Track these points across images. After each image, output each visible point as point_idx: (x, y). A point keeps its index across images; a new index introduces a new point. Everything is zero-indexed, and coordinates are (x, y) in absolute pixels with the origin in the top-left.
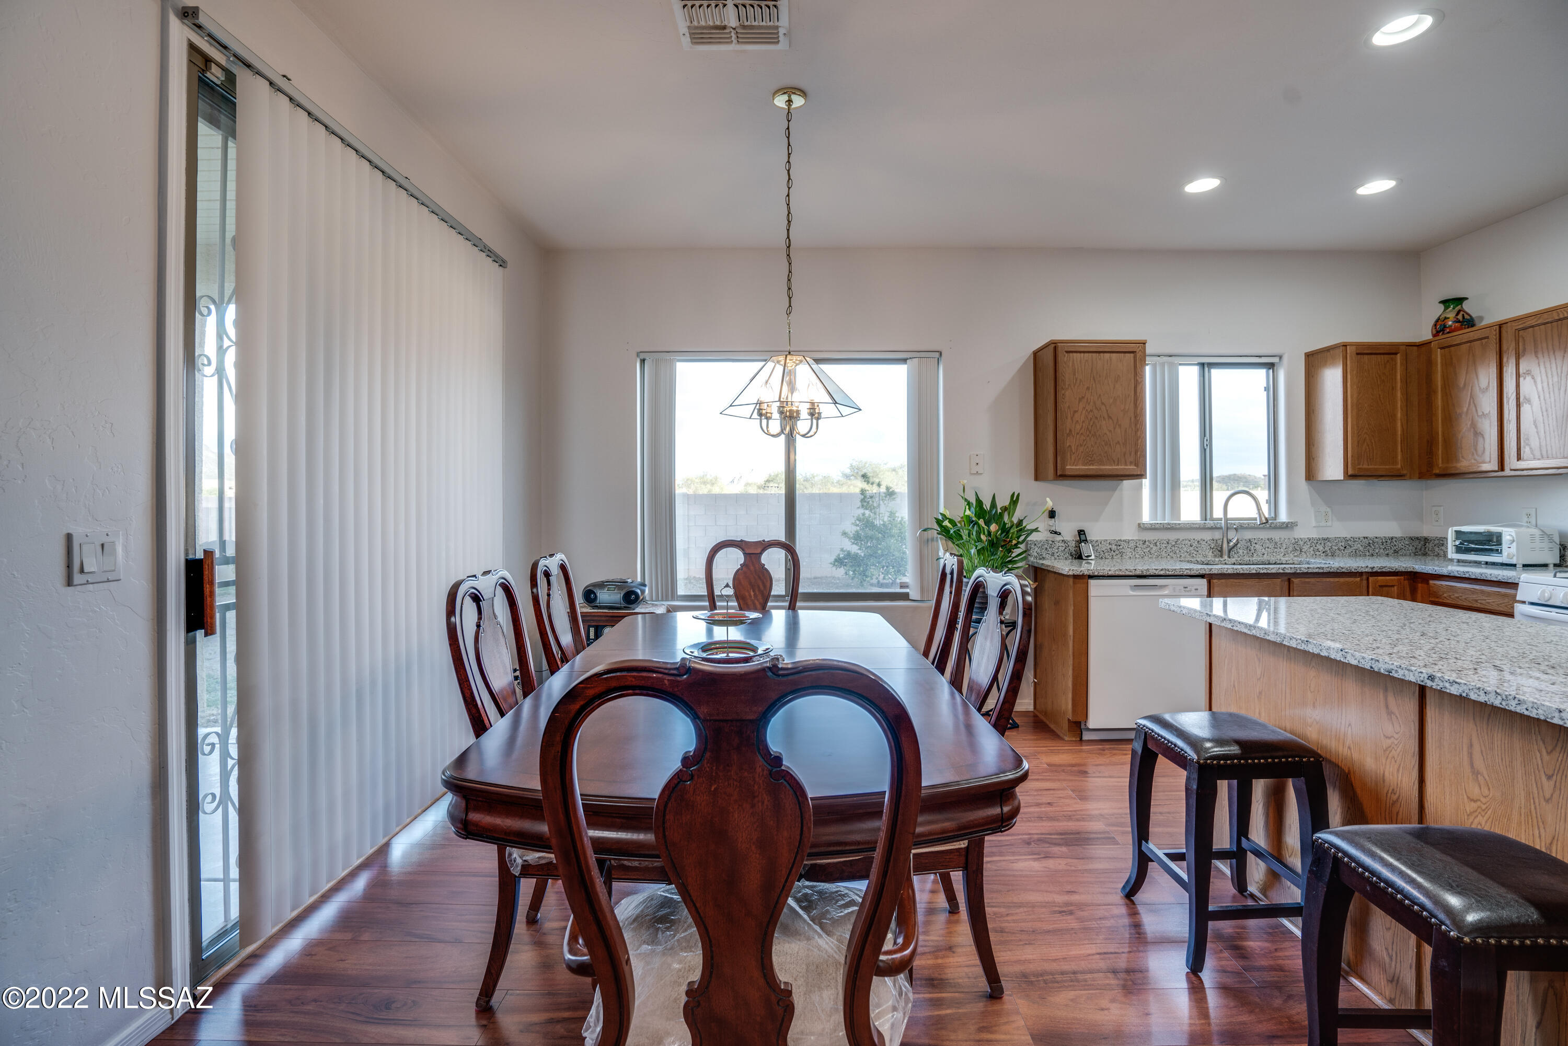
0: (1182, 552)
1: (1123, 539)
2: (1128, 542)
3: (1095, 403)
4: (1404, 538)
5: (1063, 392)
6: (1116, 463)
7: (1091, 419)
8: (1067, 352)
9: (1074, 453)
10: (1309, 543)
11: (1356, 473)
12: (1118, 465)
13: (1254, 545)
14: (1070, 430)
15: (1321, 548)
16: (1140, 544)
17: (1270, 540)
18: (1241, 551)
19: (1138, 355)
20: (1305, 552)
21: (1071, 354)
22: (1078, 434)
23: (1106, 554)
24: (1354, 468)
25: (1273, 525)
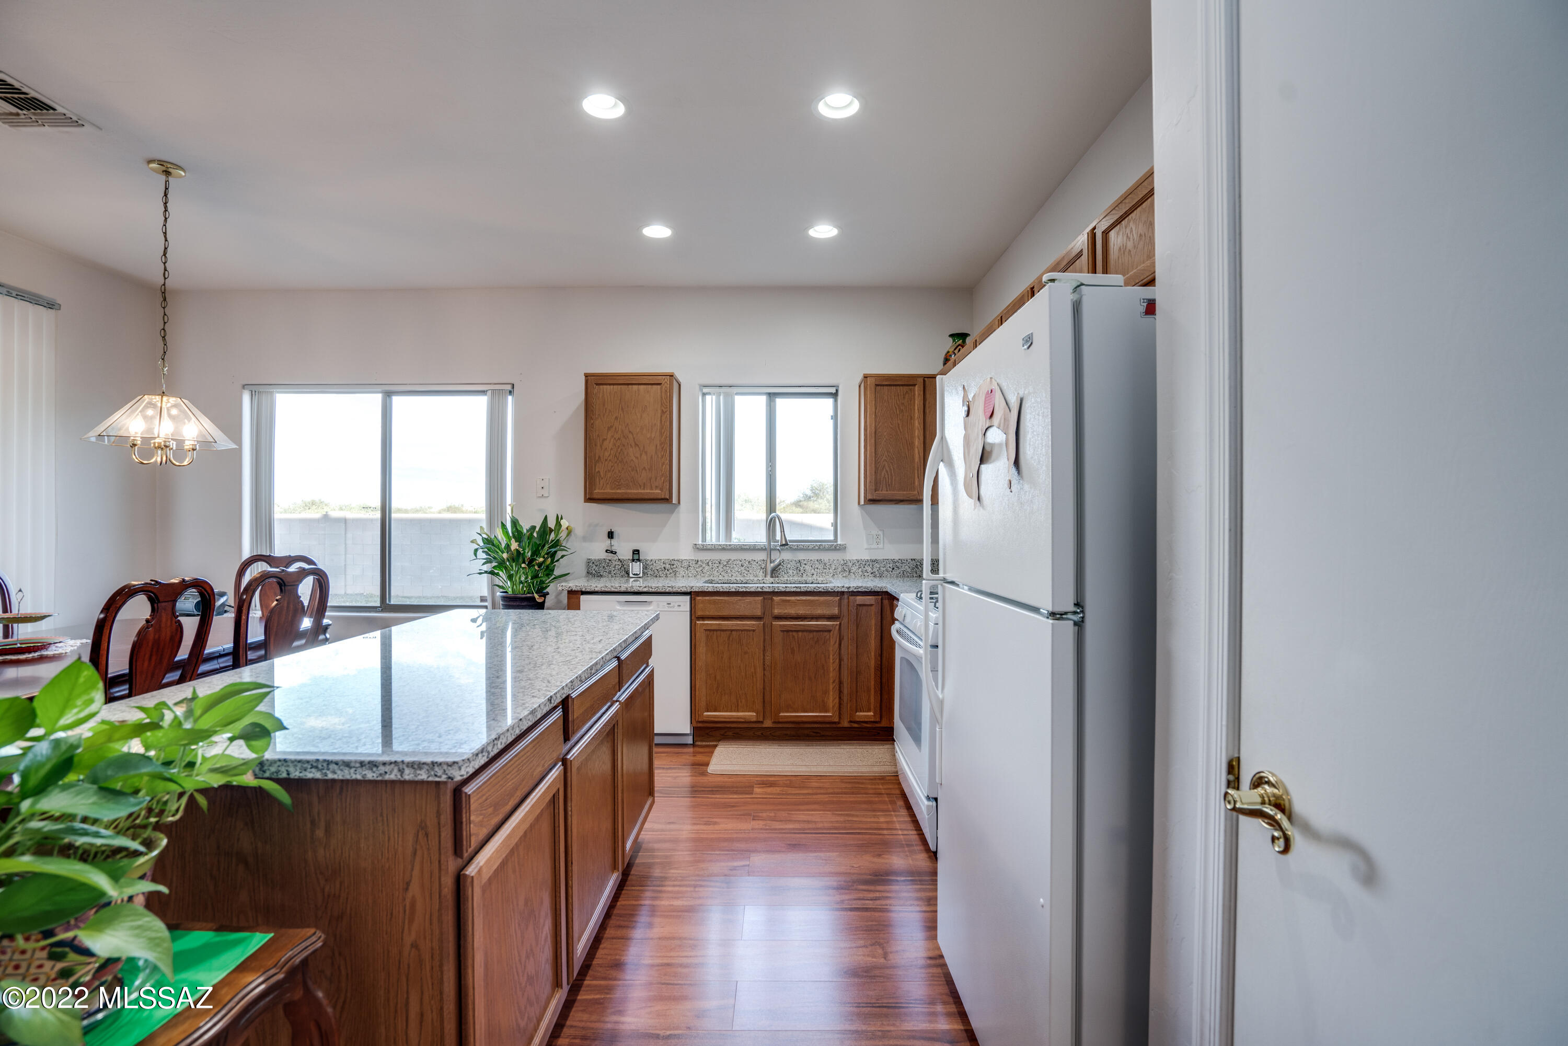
0: (733, 571)
1: (676, 559)
2: (682, 561)
3: (622, 432)
5: (593, 422)
6: (642, 487)
7: (619, 447)
8: (599, 384)
9: (603, 479)
10: (855, 563)
11: (876, 497)
12: (644, 489)
13: (804, 565)
14: (599, 457)
15: (869, 569)
16: (693, 564)
17: (819, 561)
18: (791, 572)
20: (852, 573)
21: (602, 386)
22: (606, 460)
23: (660, 573)
24: (873, 493)
25: (821, 547)
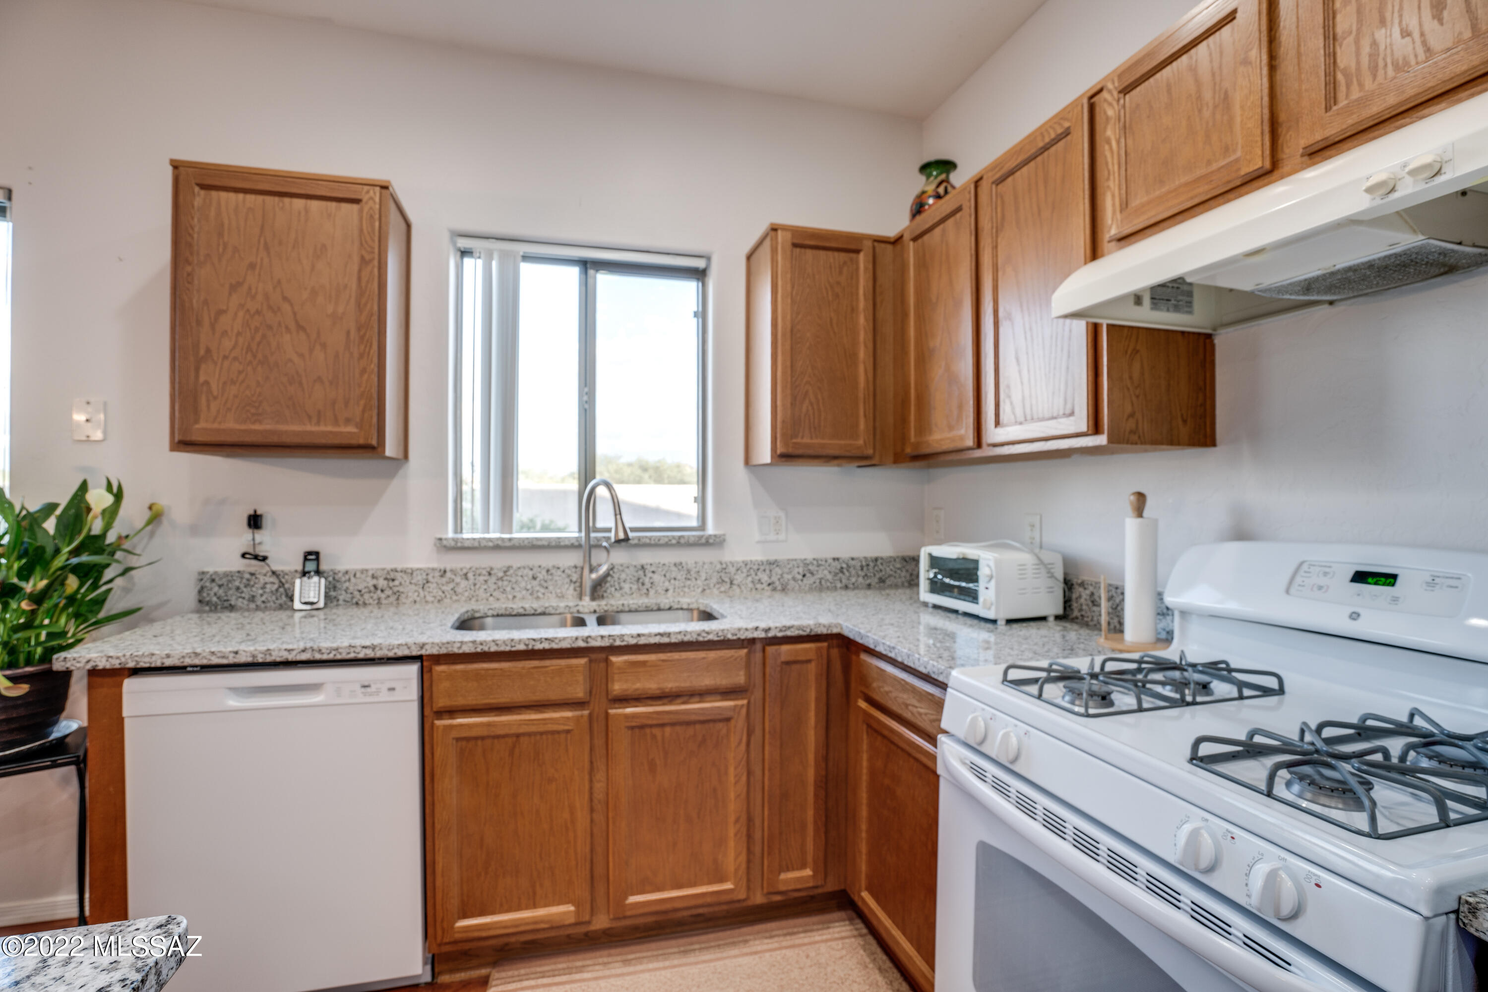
0: (517, 589)
1: (399, 567)
2: (411, 573)
3: (267, 297)
4: (891, 560)
5: (189, 269)
6: (315, 421)
7: (257, 329)
8: (203, 187)
9: (215, 398)
10: (745, 570)
11: (791, 451)
12: (318, 423)
13: (650, 575)
14: (208, 351)
15: (765, 578)
16: (435, 578)
17: (678, 565)
18: (626, 586)
19: (366, 209)
20: (739, 586)
21: (214, 194)
22: (225, 357)
23: (366, 596)
24: (785, 444)
25: (682, 541)
